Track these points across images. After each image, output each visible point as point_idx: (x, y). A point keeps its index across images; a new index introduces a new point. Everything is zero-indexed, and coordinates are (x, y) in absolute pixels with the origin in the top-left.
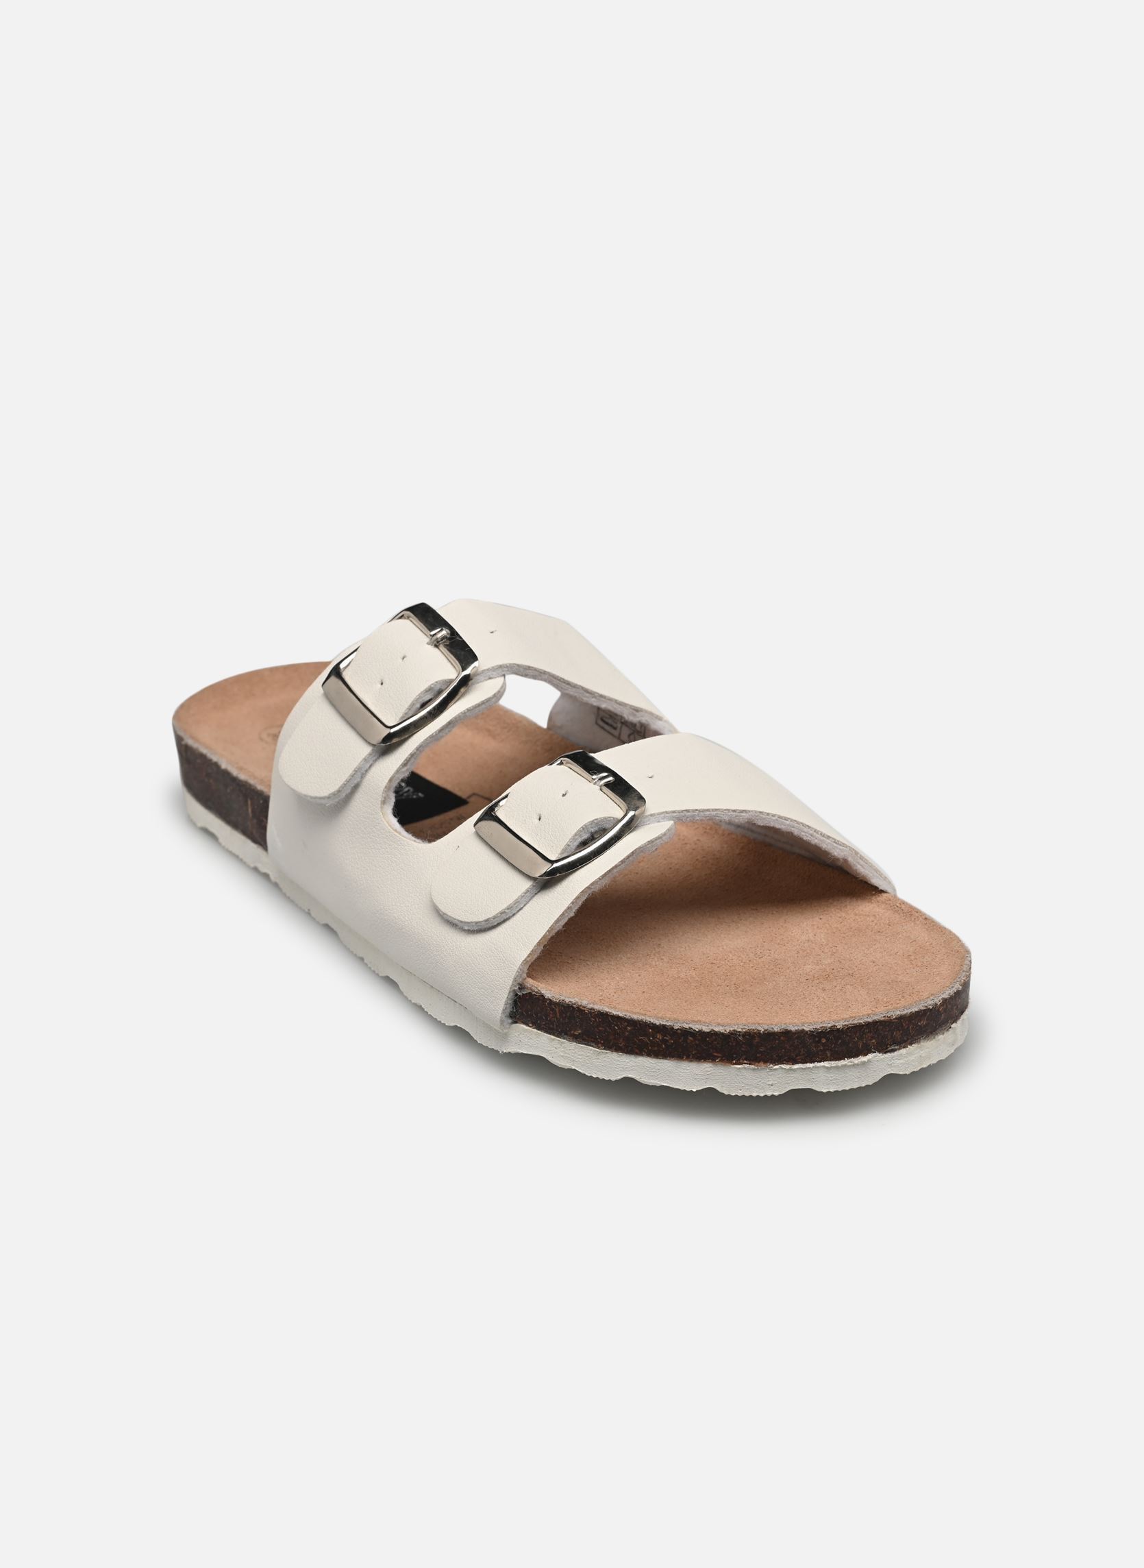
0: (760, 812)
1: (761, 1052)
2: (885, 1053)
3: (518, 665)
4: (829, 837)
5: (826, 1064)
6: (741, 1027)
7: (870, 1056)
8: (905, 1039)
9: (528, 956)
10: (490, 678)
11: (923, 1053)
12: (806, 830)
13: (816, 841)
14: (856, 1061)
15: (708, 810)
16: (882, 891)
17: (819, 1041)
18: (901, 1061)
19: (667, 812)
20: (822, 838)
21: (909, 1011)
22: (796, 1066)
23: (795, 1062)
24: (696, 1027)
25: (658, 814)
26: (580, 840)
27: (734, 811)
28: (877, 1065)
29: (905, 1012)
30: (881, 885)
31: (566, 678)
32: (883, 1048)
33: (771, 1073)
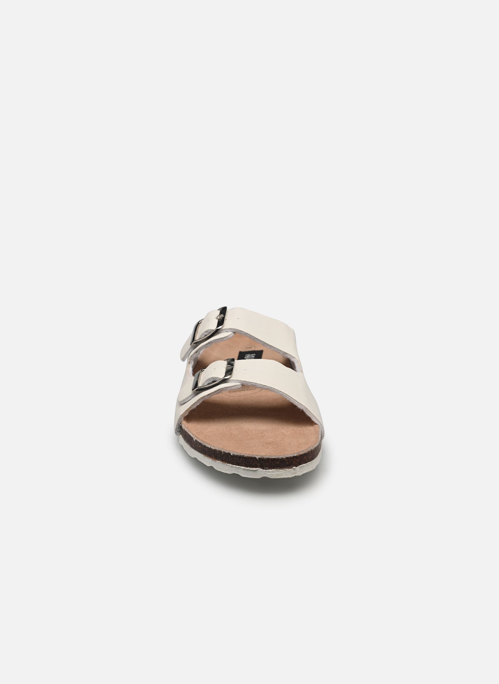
0: (271, 387)
1: (224, 458)
2: (264, 469)
3: (237, 330)
4: (296, 401)
5: (243, 467)
6: (218, 449)
7: (257, 469)
8: (271, 466)
9: (183, 414)
10: (227, 332)
11: (279, 473)
12: (288, 397)
13: (292, 401)
14: (251, 469)
15: (253, 383)
16: (316, 424)
17: (240, 459)
18: (269, 473)
19: (238, 380)
20: (294, 401)
21: (271, 457)
22: (234, 466)
23: (233, 464)
24: (207, 446)
25: (235, 380)
26: (208, 382)
27: (262, 385)
28: (260, 473)
29: (269, 457)
30: (316, 422)
31: (257, 337)
32: (263, 467)
33: (227, 466)
